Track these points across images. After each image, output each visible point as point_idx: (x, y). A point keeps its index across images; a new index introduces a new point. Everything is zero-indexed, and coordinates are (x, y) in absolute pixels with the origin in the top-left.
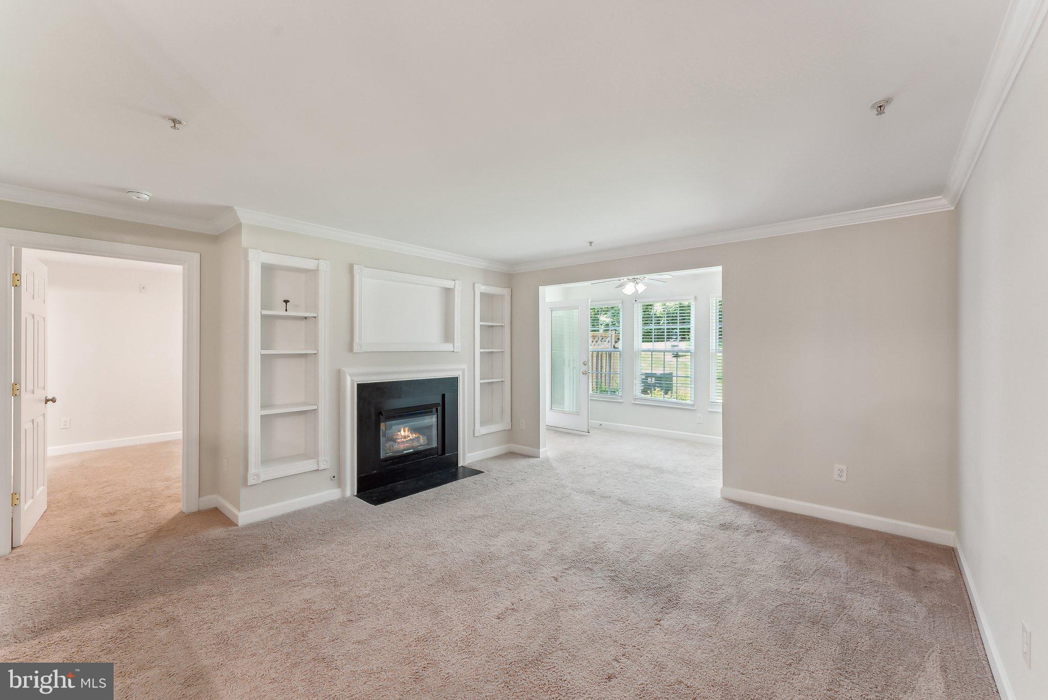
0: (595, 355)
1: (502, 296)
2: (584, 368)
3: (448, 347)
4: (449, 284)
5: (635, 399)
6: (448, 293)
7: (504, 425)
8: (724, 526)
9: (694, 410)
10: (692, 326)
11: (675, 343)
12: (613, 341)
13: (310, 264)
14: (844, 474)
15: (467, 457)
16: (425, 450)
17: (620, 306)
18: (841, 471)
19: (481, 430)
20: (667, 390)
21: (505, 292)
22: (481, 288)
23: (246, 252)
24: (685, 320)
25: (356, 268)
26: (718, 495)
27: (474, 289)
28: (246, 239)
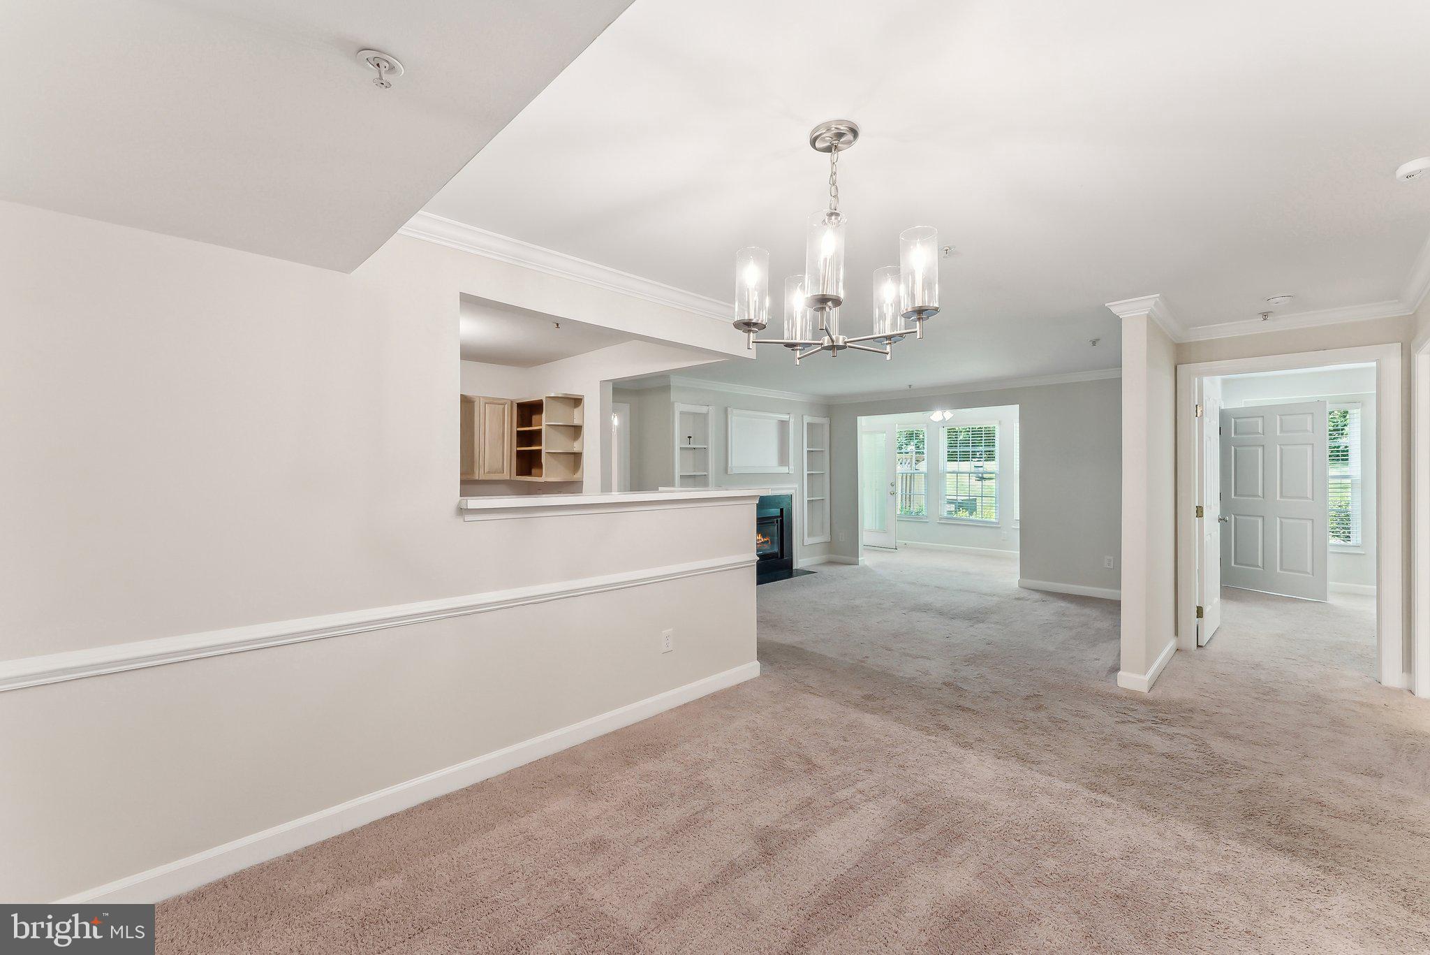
0: (904, 477)
1: (822, 425)
2: (892, 489)
3: (784, 470)
4: (785, 417)
5: (941, 519)
6: (783, 425)
7: (825, 538)
8: (1018, 599)
9: (1000, 528)
10: (997, 449)
11: (980, 464)
12: (914, 463)
13: (704, 410)
14: (1112, 563)
15: (800, 562)
16: (771, 554)
17: (925, 430)
18: (1110, 560)
19: (808, 541)
20: (972, 510)
21: (825, 421)
22: (807, 419)
23: (673, 404)
24: (990, 441)
25: (729, 409)
26: (1016, 585)
27: (802, 419)
28: (674, 395)
